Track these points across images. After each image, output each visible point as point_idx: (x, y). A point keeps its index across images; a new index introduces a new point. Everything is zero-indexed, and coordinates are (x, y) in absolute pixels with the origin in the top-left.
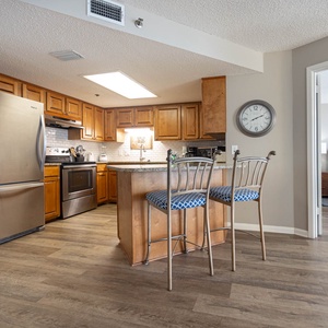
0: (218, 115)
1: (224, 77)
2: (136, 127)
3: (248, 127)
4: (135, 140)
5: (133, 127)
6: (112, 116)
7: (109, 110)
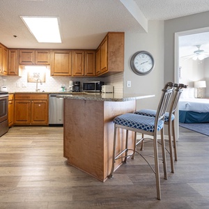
0: (118, 59)
1: (124, 33)
2: (36, 64)
3: (138, 69)
4: (31, 75)
5: (33, 64)
6: (15, 55)
7: (13, 50)
